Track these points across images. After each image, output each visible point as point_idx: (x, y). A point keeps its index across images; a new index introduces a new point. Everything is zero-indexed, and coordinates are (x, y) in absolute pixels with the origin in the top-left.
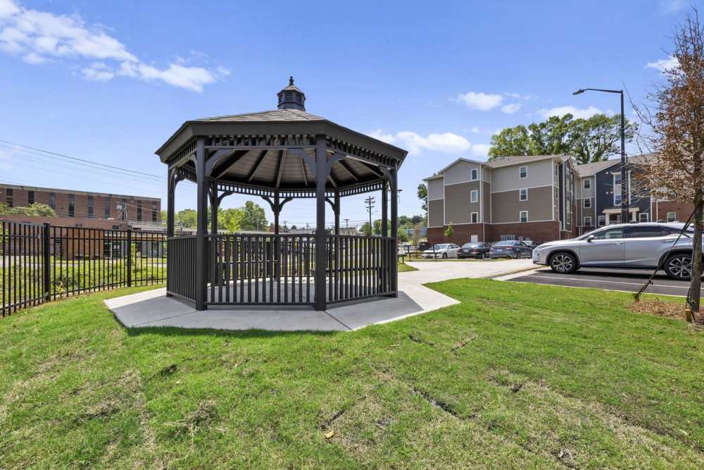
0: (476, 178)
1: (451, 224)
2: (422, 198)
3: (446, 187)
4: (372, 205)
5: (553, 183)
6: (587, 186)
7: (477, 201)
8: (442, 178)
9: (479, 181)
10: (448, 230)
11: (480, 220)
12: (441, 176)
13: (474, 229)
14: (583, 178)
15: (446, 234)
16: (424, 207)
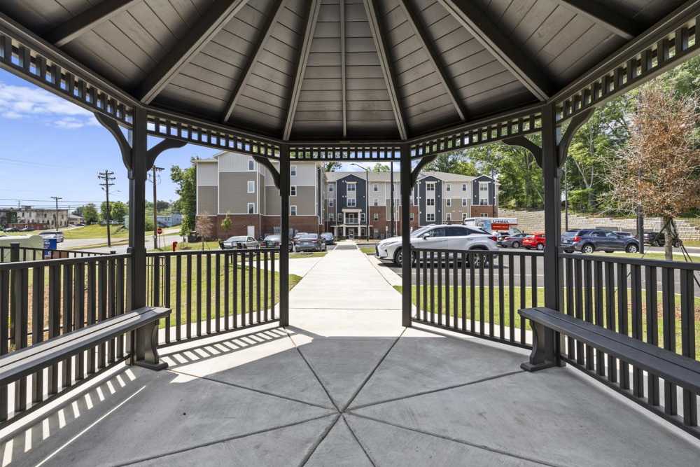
0: (253, 169)
1: (229, 213)
2: (177, 181)
3: (220, 173)
4: (110, 182)
5: (315, 185)
6: (331, 190)
7: (254, 192)
8: (217, 163)
9: (255, 173)
10: (225, 220)
11: (257, 212)
12: (216, 160)
13: (251, 219)
14: (329, 183)
15: (223, 224)
16: (178, 192)
